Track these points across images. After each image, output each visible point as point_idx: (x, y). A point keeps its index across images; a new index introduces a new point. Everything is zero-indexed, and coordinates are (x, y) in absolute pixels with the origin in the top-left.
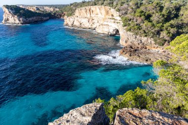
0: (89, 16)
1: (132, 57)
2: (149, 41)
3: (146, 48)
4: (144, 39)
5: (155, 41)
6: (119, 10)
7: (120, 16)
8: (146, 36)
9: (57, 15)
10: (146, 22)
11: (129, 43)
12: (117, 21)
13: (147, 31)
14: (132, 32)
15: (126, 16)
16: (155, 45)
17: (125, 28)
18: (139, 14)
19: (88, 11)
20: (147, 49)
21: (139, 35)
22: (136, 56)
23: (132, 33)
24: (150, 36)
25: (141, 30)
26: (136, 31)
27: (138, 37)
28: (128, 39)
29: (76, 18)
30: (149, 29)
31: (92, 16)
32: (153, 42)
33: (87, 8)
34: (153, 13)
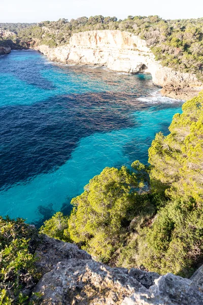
0: (93, 45)
1: (178, 96)
2: (192, 78)
3: (188, 86)
4: (186, 75)
5: (198, 77)
6: (145, 37)
7: (148, 46)
8: (187, 71)
9: (23, 44)
10: (185, 54)
11: (169, 81)
12: (144, 53)
13: (188, 66)
14: (170, 67)
15: (158, 46)
16: (198, 83)
17: (159, 62)
18: (175, 44)
19: (93, 38)
20: (190, 87)
21: (179, 71)
22: (183, 94)
23: (170, 69)
24: (192, 72)
25: (181, 64)
26: (176, 66)
27: (178, 72)
28: (167, 76)
29: (73, 49)
30: (190, 62)
31: (98, 45)
32: (196, 79)
33: (91, 32)
34: (192, 43)
